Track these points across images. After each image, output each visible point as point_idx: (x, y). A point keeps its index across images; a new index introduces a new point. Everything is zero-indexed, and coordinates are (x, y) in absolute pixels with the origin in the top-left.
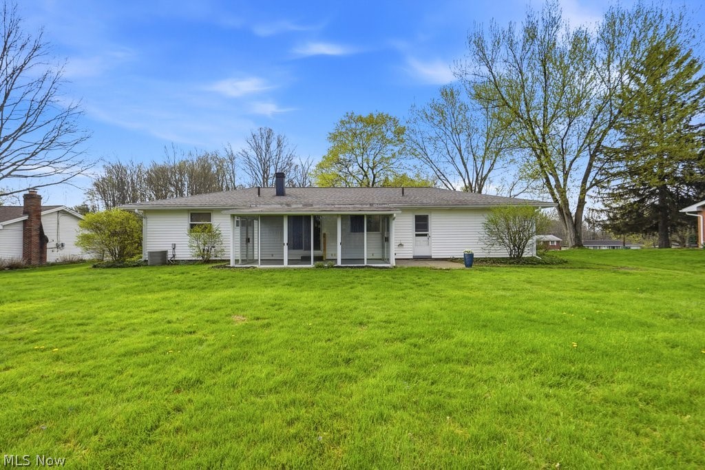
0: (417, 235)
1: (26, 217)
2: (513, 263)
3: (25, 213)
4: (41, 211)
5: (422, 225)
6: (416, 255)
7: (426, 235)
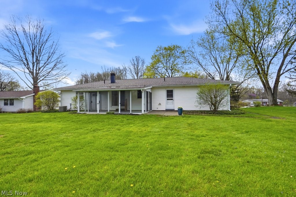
0: (168, 99)
1: (34, 94)
2: (211, 113)
3: (34, 93)
4: (39, 92)
5: (170, 95)
6: (167, 109)
7: (172, 99)
